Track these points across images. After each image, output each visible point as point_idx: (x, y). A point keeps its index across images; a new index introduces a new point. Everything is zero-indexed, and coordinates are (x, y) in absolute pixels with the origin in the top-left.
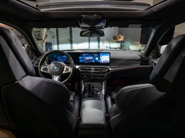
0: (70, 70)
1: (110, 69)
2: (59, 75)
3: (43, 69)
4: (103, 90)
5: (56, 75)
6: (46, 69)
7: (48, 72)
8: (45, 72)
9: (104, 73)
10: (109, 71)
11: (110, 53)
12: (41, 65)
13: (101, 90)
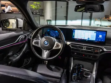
0: (61, 46)
1: (105, 50)
2: (48, 50)
3: (35, 43)
4: (94, 73)
5: (46, 50)
6: (37, 43)
7: (39, 46)
8: (36, 45)
9: (97, 53)
10: (103, 51)
11: (106, 32)
12: (33, 38)
13: (92, 72)
